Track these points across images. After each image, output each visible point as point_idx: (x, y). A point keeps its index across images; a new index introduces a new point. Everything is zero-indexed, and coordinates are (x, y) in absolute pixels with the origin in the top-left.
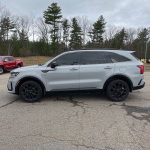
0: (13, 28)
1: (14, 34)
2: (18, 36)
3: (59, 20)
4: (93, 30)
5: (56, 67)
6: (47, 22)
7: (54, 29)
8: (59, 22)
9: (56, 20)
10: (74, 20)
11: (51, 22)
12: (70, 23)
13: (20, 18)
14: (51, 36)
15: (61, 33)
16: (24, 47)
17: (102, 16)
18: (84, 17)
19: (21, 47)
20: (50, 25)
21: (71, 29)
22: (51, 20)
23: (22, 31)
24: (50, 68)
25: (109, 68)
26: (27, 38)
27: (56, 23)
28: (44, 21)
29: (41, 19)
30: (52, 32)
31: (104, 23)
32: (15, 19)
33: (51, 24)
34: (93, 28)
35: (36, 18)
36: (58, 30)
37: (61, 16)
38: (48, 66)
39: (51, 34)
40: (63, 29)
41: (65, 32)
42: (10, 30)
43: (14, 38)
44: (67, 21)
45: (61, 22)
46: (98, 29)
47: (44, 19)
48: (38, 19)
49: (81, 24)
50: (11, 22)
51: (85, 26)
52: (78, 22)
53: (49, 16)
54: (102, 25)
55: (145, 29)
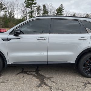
0: (5, 9)
1: (5, 13)
2: (8, 15)
3: (34, 6)
4: (56, 13)
5: (20, 35)
6: (27, 6)
7: (31, 11)
8: (34, 7)
9: (33, 5)
10: (44, 6)
11: (30, 6)
12: (42, 8)
13: (9, 3)
14: (29, 16)
15: (35, 14)
16: (11, 22)
17: (62, 5)
18: (51, 5)
19: (10, 22)
20: (29, 9)
21: (42, 12)
22: (30, 5)
23: (11, 12)
24: (12, 36)
25: (83, 39)
26: (14, 16)
27: (33, 7)
28: (25, 5)
29: (23, 4)
30: (30, 13)
31: (63, 9)
32: (6, 3)
33: (29, 7)
34: (56, 12)
35: (20, 3)
36: (33, 12)
37: (36, 3)
38: (11, 33)
39: (29, 14)
40: (37, 12)
41: (38, 14)
42: (3, 10)
43: (5, 15)
44: (39, 6)
45: (36, 7)
46: (59, 13)
47: (25, 4)
48: (21, 4)
49: (48, 9)
50: (4, 5)
51: (51, 10)
52: (46, 7)
53: (28, 2)
54: (61, 10)
55: (88, 14)
